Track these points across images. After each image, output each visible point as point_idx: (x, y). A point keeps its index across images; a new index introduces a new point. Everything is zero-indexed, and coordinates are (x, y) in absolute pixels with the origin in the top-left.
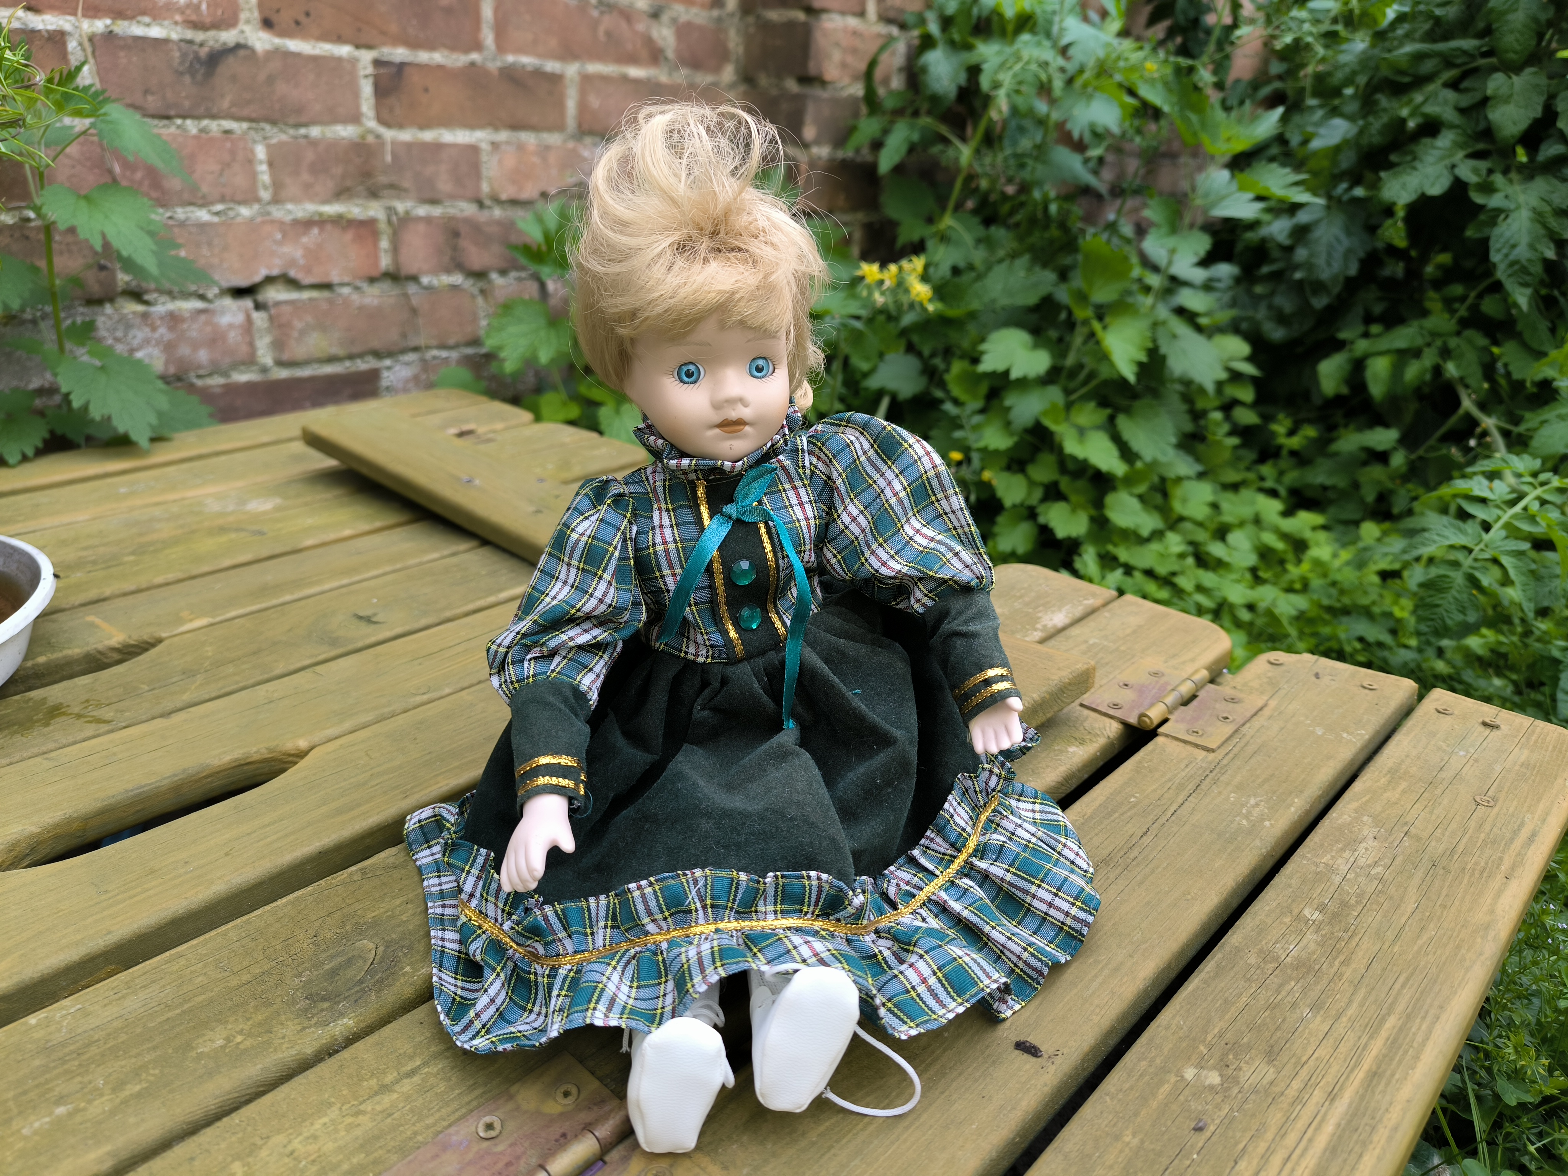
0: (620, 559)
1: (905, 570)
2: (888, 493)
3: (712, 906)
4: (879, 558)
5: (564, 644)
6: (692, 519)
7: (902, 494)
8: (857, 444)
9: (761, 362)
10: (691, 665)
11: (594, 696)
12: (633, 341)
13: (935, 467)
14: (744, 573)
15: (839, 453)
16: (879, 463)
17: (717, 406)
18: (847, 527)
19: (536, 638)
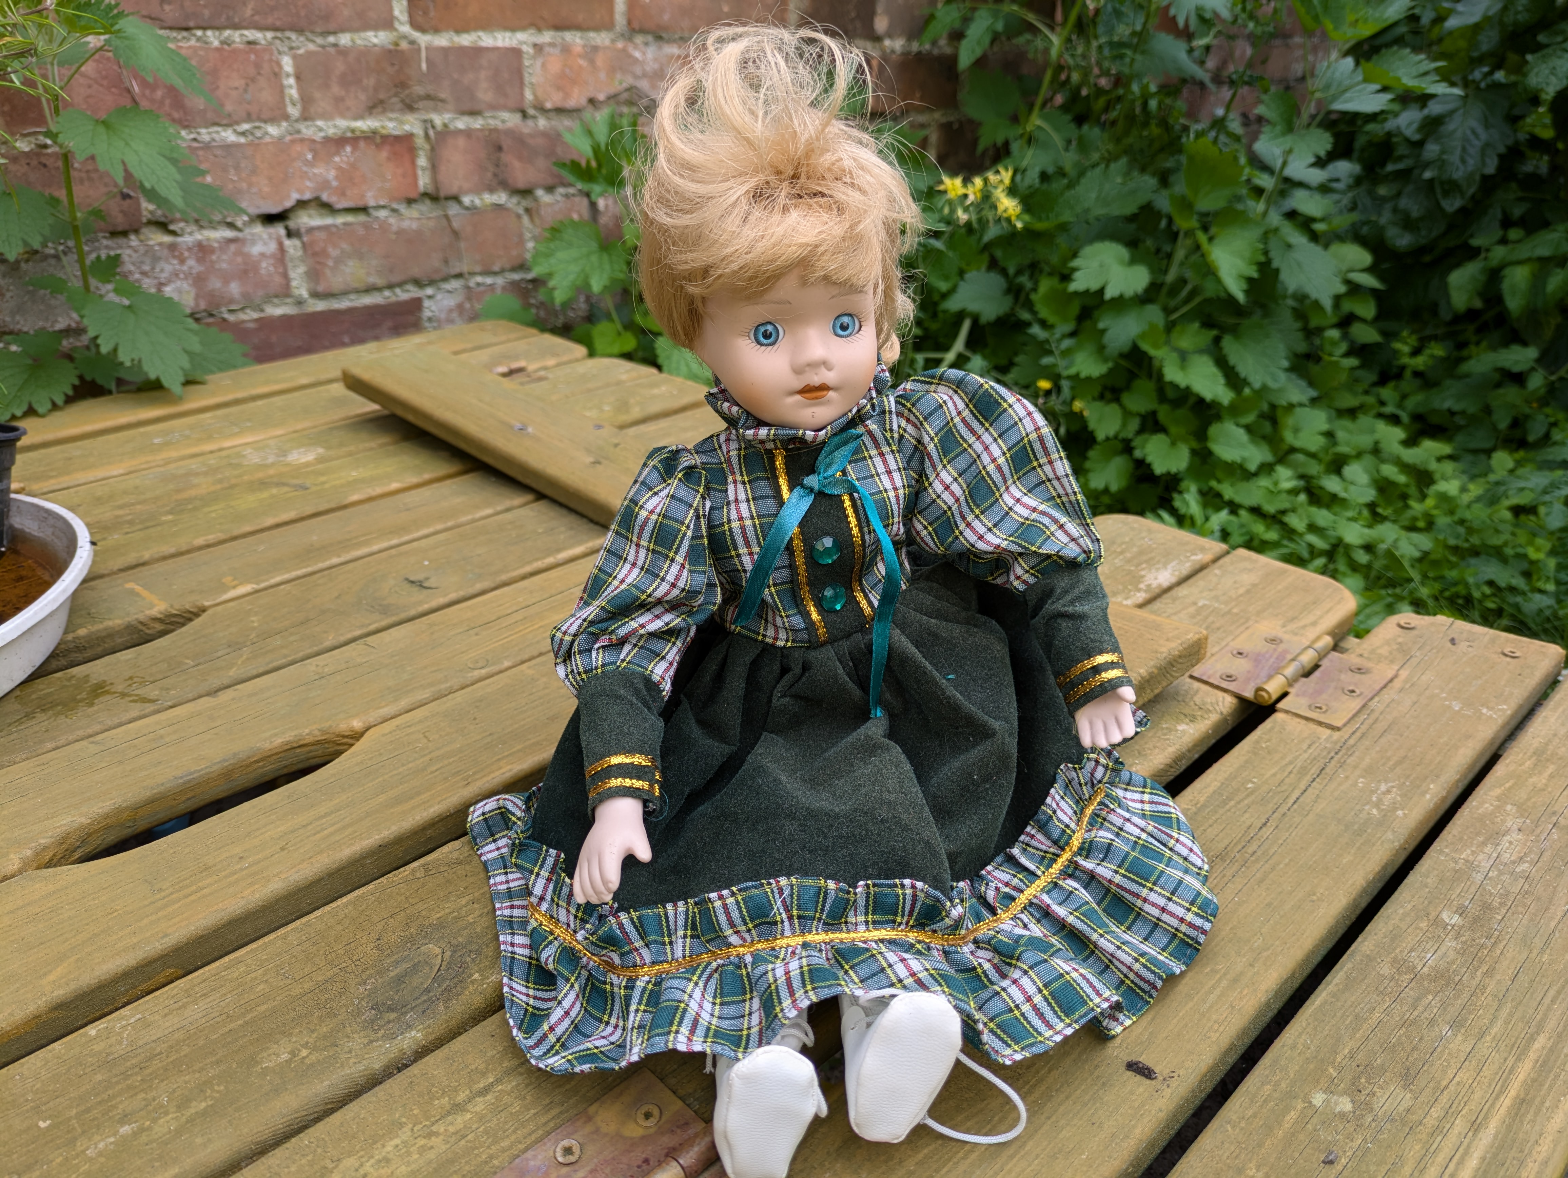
0: (693, 538)
1: (1004, 544)
2: (986, 458)
3: (799, 917)
4: (974, 531)
5: (634, 631)
6: (770, 493)
7: (1001, 460)
8: (950, 404)
9: (846, 320)
10: (768, 649)
11: (667, 687)
12: (704, 299)
13: (1037, 429)
14: (827, 552)
15: (930, 414)
16: (975, 425)
17: (798, 371)
18: (939, 496)
19: (603, 625)
